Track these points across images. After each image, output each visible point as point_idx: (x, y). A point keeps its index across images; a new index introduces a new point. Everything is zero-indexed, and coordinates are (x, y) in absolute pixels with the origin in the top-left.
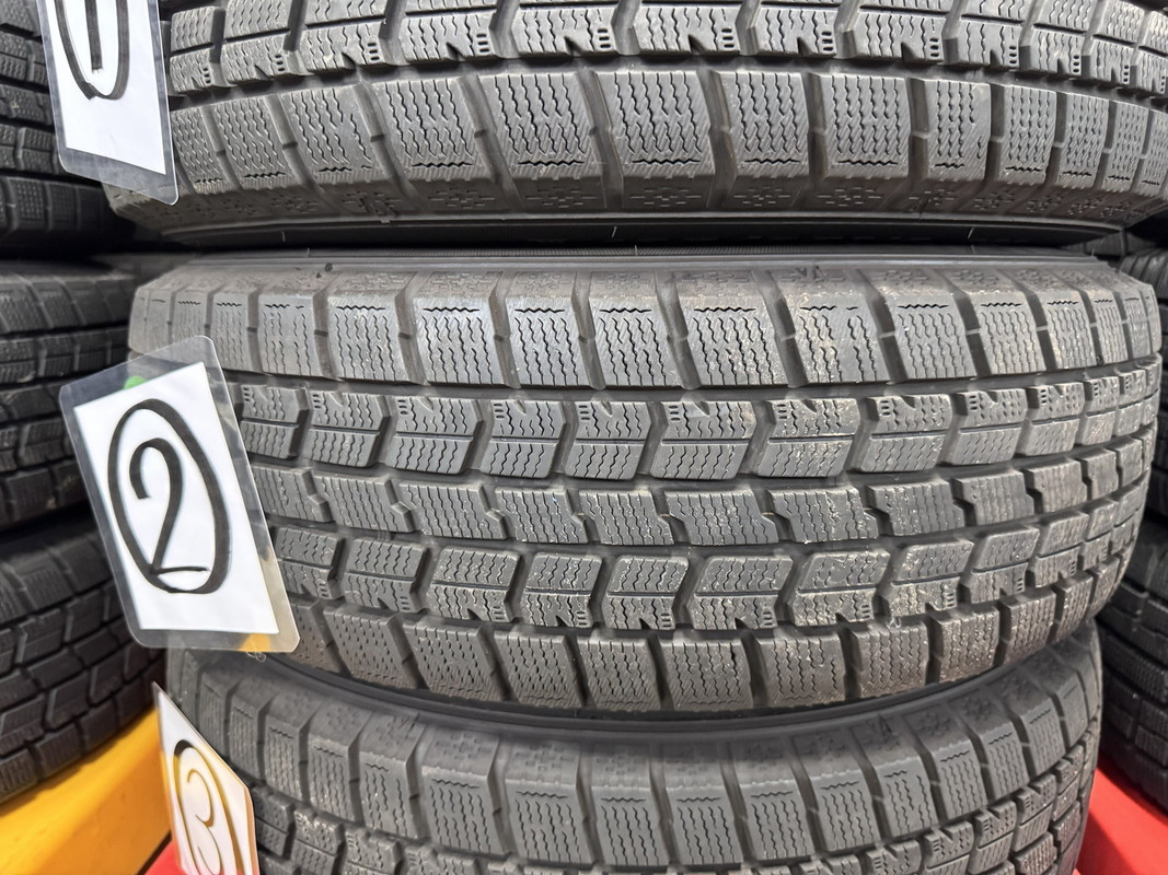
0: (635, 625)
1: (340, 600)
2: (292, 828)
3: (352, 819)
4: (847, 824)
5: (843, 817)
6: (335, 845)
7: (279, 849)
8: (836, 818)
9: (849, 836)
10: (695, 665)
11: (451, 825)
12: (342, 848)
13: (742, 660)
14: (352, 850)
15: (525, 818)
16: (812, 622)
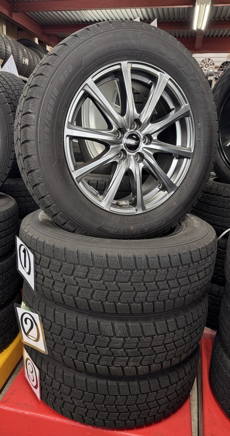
0: (92, 363)
1: (54, 350)
2: (45, 377)
3: (54, 378)
4: (124, 392)
5: (124, 391)
6: (51, 381)
7: (43, 380)
8: (122, 391)
9: (124, 393)
10: (100, 369)
11: (68, 382)
12: (52, 382)
13: (107, 369)
14: (54, 382)
15: (78, 383)
16: (117, 366)
